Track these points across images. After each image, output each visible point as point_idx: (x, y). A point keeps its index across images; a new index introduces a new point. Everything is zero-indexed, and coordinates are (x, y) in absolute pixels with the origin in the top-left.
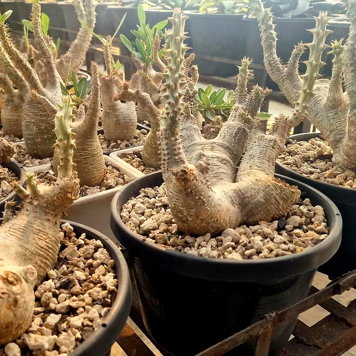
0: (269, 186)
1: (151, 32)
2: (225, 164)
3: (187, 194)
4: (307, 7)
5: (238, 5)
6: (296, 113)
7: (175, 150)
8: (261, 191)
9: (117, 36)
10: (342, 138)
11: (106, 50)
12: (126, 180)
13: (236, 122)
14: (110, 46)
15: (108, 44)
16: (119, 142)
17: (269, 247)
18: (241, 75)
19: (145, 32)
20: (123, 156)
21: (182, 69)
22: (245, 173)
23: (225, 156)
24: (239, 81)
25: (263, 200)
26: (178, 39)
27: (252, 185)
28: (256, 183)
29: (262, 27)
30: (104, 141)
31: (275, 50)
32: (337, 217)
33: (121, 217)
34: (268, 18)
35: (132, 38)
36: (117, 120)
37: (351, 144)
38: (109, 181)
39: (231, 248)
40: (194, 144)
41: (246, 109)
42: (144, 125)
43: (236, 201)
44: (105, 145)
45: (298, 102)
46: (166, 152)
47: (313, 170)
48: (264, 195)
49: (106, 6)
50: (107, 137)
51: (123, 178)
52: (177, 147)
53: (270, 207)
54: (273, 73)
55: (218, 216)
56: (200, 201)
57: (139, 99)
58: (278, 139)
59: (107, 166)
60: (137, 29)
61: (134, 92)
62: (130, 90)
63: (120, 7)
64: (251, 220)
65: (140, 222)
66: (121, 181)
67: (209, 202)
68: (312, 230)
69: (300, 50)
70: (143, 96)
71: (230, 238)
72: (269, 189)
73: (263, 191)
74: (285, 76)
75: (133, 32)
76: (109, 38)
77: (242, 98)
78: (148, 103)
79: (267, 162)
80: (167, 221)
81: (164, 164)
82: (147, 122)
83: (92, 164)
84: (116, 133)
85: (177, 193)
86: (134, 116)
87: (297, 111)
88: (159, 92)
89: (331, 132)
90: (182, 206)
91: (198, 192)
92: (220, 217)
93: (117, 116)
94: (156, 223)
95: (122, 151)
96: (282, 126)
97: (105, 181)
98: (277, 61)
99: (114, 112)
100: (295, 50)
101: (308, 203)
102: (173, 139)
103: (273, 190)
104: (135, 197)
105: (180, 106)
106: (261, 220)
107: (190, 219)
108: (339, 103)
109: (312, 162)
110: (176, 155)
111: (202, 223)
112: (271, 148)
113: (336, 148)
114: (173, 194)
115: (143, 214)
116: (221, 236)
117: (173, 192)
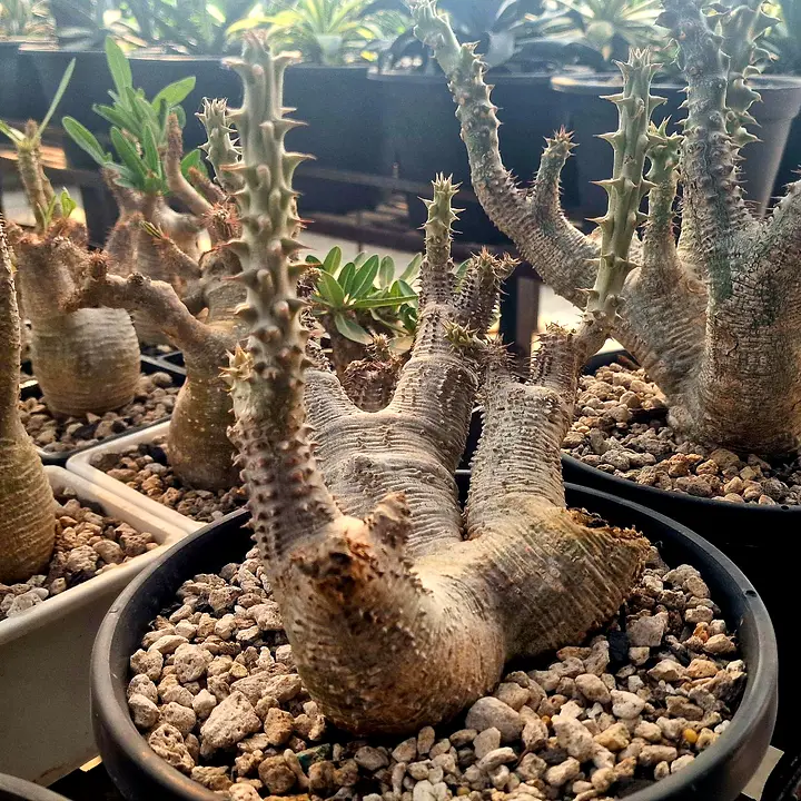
0: (570, 542)
1: (151, 108)
2: (431, 481)
3: (353, 626)
4: (511, 51)
5: (351, 44)
6: (593, 319)
7: (296, 480)
8: (551, 560)
9: (55, 121)
10: (690, 367)
11: (27, 161)
12: (129, 543)
13: (438, 355)
14: (36, 150)
15: (30, 145)
16: (92, 418)
17: (612, 742)
18: (435, 224)
19: (135, 109)
20: (107, 463)
21: (291, 222)
22: (494, 505)
23: (425, 457)
24: (432, 240)
25: (561, 588)
26: (267, 129)
27: (525, 543)
28: (532, 535)
29: (459, 91)
30: (45, 420)
31: (497, 152)
32: (750, 601)
33: (132, 711)
34: (472, 70)
35: (99, 126)
36: (80, 359)
37: (722, 384)
38: (75, 554)
39: (504, 771)
40: (332, 431)
41: (460, 317)
42: (161, 358)
43: (486, 600)
44: (48, 434)
45: (594, 289)
46: (267, 491)
47: (636, 456)
48: (562, 571)
49: (16, 46)
50: (53, 408)
51: (117, 538)
52: (298, 471)
53: (581, 604)
54: (498, 210)
55: (451, 671)
56: (395, 635)
57: (141, 299)
58: (558, 394)
59: (63, 500)
60: (110, 102)
61: (125, 280)
62: (111, 277)
63: (53, 48)
64: (532, 650)
65: (197, 714)
66: (113, 546)
67: (422, 634)
68: (699, 650)
69: (562, 150)
70: (153, 291)
71: (494, 732)
72: (573, 551)
73: (558, 559)
74: (530, 216)
75: (101, 110)
76: (31, 126)
77: (443, 285)
78: (173, 309)
79: (544, 466)
80: (285, 695)
81: (262, 529)
82: (166, 348)
83: (14, 514)
84: (79, 394)
85: (316, 622)
86: (130, 340)
87: (596, 314)
88: (200, 274)
89: (659, 352)
90: (341, 663)
91: (388, 610)
92: (456, 671)
93: (77, 348)
94: (250, 714)
95: (104, 448)
96: (563, 357)
97: (61, 556)
98: (505, 179)
99: (68, 335)
100: (548, 150)
101: (656, 560)
102: (285, 446)
103: (583, 553)
104: (167, 616)
105: (296, 341)
106: (561, 646)
107: (368, 698)
108: (672, 280)
109: (624, 432)
110: (298, 496)
111: (406, 702)
112: (547, 423)
113: (677, 391)
114: (305, 626)
115: (202, 680)
116: (463, 727)
117: (304, 621)
